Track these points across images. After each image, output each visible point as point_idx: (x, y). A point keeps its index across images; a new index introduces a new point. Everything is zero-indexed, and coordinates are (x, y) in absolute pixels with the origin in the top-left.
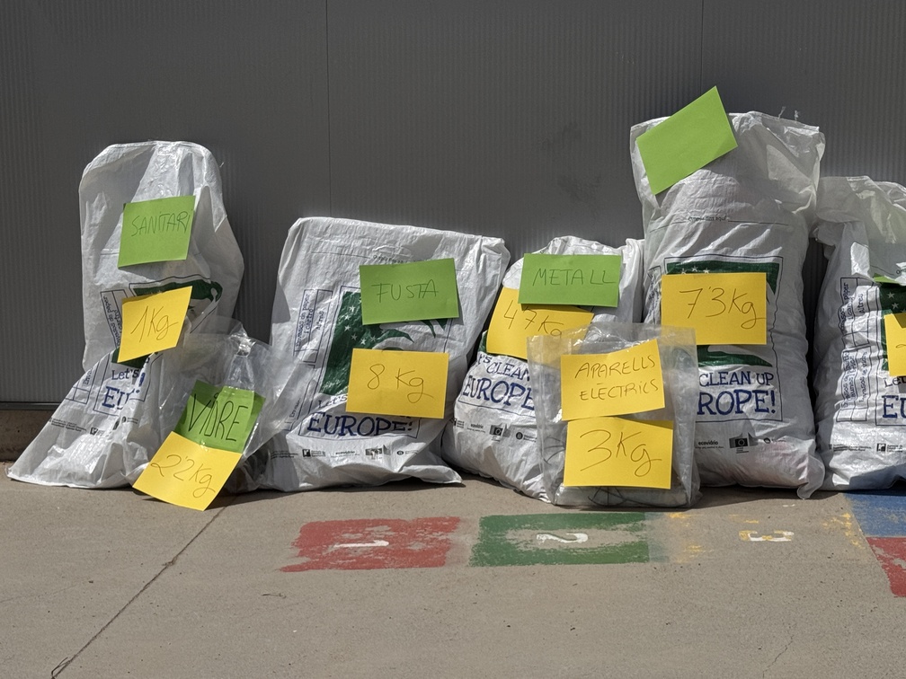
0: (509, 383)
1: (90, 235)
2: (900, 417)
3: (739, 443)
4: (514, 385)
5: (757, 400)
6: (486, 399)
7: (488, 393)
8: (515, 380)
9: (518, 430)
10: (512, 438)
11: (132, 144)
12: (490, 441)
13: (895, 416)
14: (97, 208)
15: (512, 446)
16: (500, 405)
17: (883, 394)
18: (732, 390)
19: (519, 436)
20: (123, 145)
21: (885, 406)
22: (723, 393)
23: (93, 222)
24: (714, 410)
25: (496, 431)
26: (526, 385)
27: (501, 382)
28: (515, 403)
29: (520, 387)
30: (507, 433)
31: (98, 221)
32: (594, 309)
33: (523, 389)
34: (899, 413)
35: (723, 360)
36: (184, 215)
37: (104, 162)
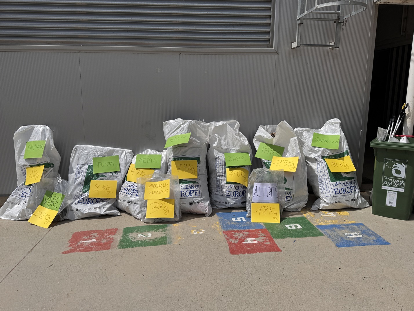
0: (132, 189)
1: (17, 151)
2: (230, 196)
3: (191, 204)
4: (133, 190)
5: (195, 192)
6: (127, 193)
7: (127, 192)
8: (134, 188)
9: (135, 202)
10: (133, 204)
11: (28, 126)
12: (127, 205)
13: (229, 196)
14: (19, 143)
15: (133, 206)
16: (130, 195)
17: (226, 190)
18: (189, 190)
19: (135, 203)
20: (26, 126)
21: (227, 193)
22: (187, 191)
23: (17, 147)
24: (185, 195)
25: (129, 202)
26: (136, 189)
27: (130, 189)
28: (134, 195)
29: (135, 190)
30: (132, 203)
31: (19, 147)
32: (154, 169)
33: (136, 191)
34: (230, 195)
35: (187, 182)
36: (42, 145)
37: (20, 131)
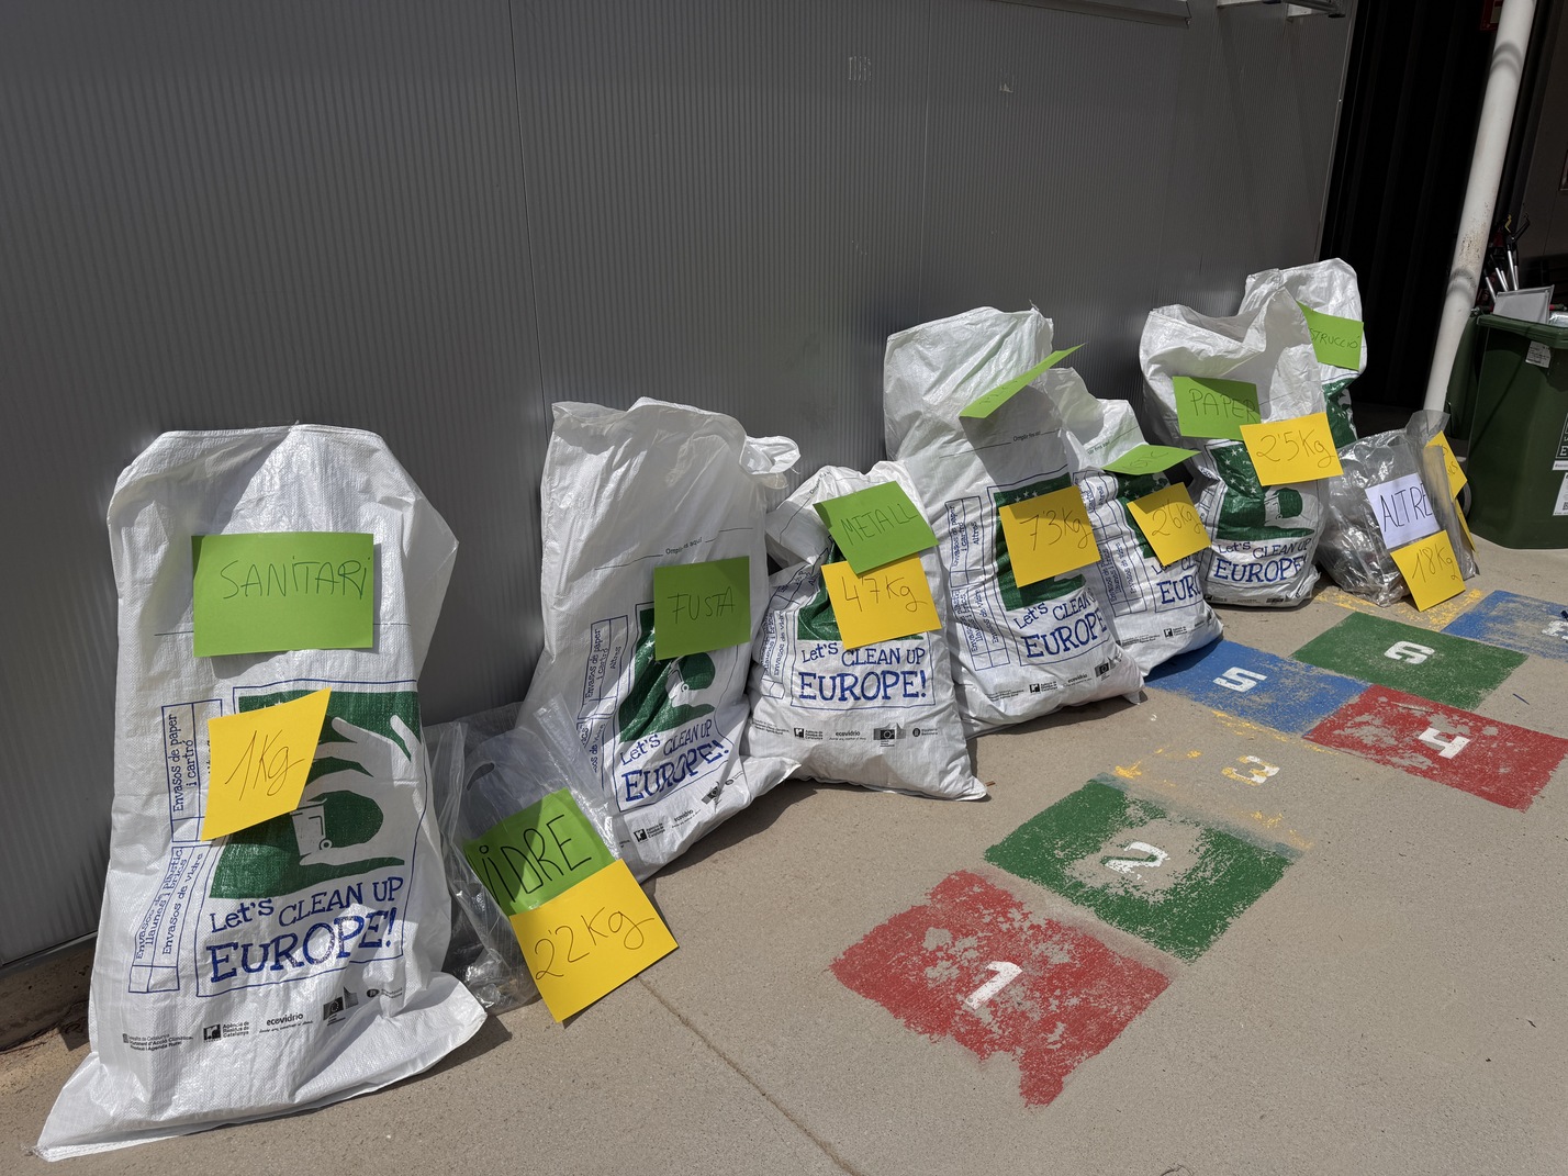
0: (879, 672)
1: (133, 602)
2: (1177, 600)
3: (1102, 669)
4: (884, 673)
6: (857, 698)
7: (857, 691)
8: (885, 666)
9: (913, 726)
10: (910, 737)
11: (218, 433)
12: (878, 748)
13: (1173, 600)
15: (912, 747)
16: (879, 701)
17: (1158, 581)
18: (1083, 617)
19: (917, 732)
21: (1163, 593)
22: (1077, 623)
23: (139, 574)
24: (1077, 643)
25: (884, 734)
26: (895, 667)
27: (869, 674)
28: (895, 695)
29: (891, 673)
30: (902, 733)
32: (920, 554)
33: (896, 675)
34: (1175, 596)
35: (1067, 587)
